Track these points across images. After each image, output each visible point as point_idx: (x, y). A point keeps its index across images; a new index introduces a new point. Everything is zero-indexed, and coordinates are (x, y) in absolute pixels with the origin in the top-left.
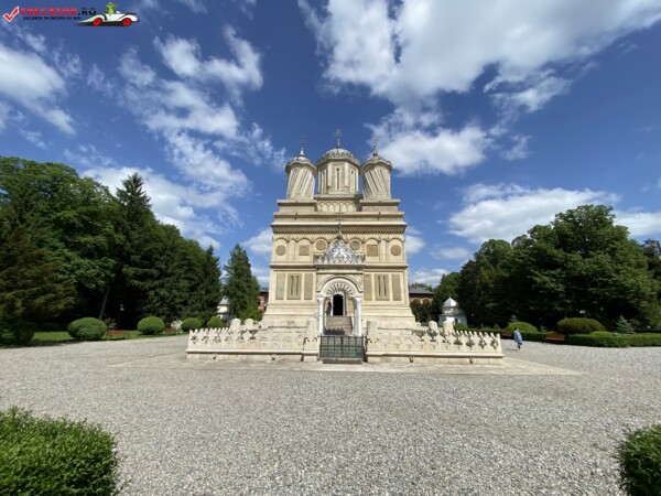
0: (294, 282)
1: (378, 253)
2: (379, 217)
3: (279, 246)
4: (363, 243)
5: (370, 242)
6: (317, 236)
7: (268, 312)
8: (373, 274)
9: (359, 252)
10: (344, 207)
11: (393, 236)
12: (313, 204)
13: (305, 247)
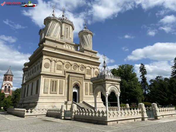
0: (54, 84)
1: (90, 74)
2: (91, 57)
3: (46, 63)
4: (85, 68)
5: (88, 68)
6: (66, 61)
7: (40, 100)
8: (88, 83)
9: (84, 72)
10: (70, 48)
11: (96, 67)
12: (63, 44)
13: (60, 66)
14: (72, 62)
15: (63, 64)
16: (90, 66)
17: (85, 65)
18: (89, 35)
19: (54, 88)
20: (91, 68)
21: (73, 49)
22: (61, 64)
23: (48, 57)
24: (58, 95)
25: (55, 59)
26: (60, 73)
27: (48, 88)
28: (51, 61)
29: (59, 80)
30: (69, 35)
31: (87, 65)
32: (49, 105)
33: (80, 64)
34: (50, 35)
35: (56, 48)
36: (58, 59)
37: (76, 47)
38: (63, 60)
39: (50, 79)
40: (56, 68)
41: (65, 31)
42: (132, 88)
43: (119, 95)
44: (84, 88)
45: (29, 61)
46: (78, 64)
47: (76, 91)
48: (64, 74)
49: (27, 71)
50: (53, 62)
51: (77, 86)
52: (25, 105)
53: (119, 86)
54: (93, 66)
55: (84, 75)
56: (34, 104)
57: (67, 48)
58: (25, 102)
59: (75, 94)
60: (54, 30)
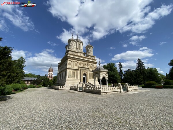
1: (92, 68)
2: (92, 59)
3: (69, 63)
4: (89, 65)
5: (90, 65)
6: (79, 62)
7: (67, 82)
8: (91, 73)
9: (88, 67)
10: (81, 55)
11: (95, 64)
12: (78, 53)
13: (76, 64)
14: (82, 62)
15: (78, 63)
16: (92, 64)
17: (89, 63)
18: (91, 48)
19: (74, 75)
20: (92, 65)
21: (83, 55)
22: (77, 63)
23: (70, 60)
24: (76, 79)
25: (74, 61)
26: (76, 68)
27: (70, 75)
28: (72, 62)
29: (76, 71)
30: (81, 48)
31: (90, 64)
32: (71, 84)
33: (87, 63)
34: (71, 48)
35: (74, 55)
36: (75, 61)
37: (84, 54)
38: (78, 61)
39: (72, 71)
40: (74, 65)
41: (78, 46)
42: (114, 75)
43: (107, 79)
44: (89, 75)
45: (61, 62)
46: (86, 63)
47: (85, 77)
48: (79, 68)
49: (60, 67)
50: (73, 62)
51: (85, 74)
52: (59, 84)
53: (107, 75)
54: (93, 64)
55: (89, 68)
56: (63, 84)
57: (80, 55)
58: (59, 82)
59: (84, 78)
60: (73, 46)
